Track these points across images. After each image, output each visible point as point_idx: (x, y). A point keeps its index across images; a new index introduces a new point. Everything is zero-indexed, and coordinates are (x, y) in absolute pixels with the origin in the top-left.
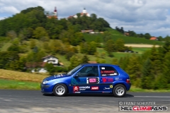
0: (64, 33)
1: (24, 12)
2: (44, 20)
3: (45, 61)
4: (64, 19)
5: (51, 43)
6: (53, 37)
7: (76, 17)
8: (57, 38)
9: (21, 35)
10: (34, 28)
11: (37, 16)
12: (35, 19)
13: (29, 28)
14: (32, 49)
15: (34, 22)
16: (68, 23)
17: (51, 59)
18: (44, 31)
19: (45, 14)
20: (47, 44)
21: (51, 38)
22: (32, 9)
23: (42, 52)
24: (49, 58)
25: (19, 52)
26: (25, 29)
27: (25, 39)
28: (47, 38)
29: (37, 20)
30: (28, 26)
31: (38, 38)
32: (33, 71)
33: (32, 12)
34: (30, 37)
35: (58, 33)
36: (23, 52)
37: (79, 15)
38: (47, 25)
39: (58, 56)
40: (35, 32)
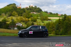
0: (24, 14)
1: (8, 6)
2: (16, 8)
3: (17, 25)
4: (24, 8)
5: (19, 18)
6: (20, 15)
7: (29, 7)
8: (21, 16)
9: (7, 15)
10: (12, 12)
12: (12, 8)
13: (10, 12)
14: (11, 20)
15: (12, 10)
16: (25, 10)
17: (19, 24)
18: (16, 13)
19: (16, 6)
20: (17, 18)
21: (19, 16)
22: (11, 4)
23: (15, 21)
24: (18, 23)
25: (6, 22)
26: (8, 12)
27: (9, 16)
28: (17, 16)
29: (13, 9)
30: (10, 11)
31: (14, 16)
32: (12, 29)
33: (11, 6)
34: (10, 15)
36: (8, 22)
38: (17, 10)
39: (22, 23)
40: (12, 13)
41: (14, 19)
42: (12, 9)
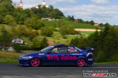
0: (28, 19)
2: (12, 9)
3: (13, 41)
4: (28, 9)
6: (20, 23)
7: (37, 7)
8: (23, 24)
10: (4, 16)
11: (6, 7)
12: (4, 8)
13: (1, 16)
14: (2, 32)
16: (31, 12)
17: (18, 40)
18: (12, 18)
19: (13, 5)
20: (15, 28)
21: (18, 24)
22: (3, 1)
23: (10, 35)
24: (16, 39)
28: (15, 23)
29: (7, 10)
31: (7, 24)
32: (3, 49)
33: (2, 3)
34: (0, 22)
35: (23, 20)
37: (39, 6)
38: (14, 13)
39: (23, 37)
40: (5, 19)
41: (7, 30)
42: (4, 10)
